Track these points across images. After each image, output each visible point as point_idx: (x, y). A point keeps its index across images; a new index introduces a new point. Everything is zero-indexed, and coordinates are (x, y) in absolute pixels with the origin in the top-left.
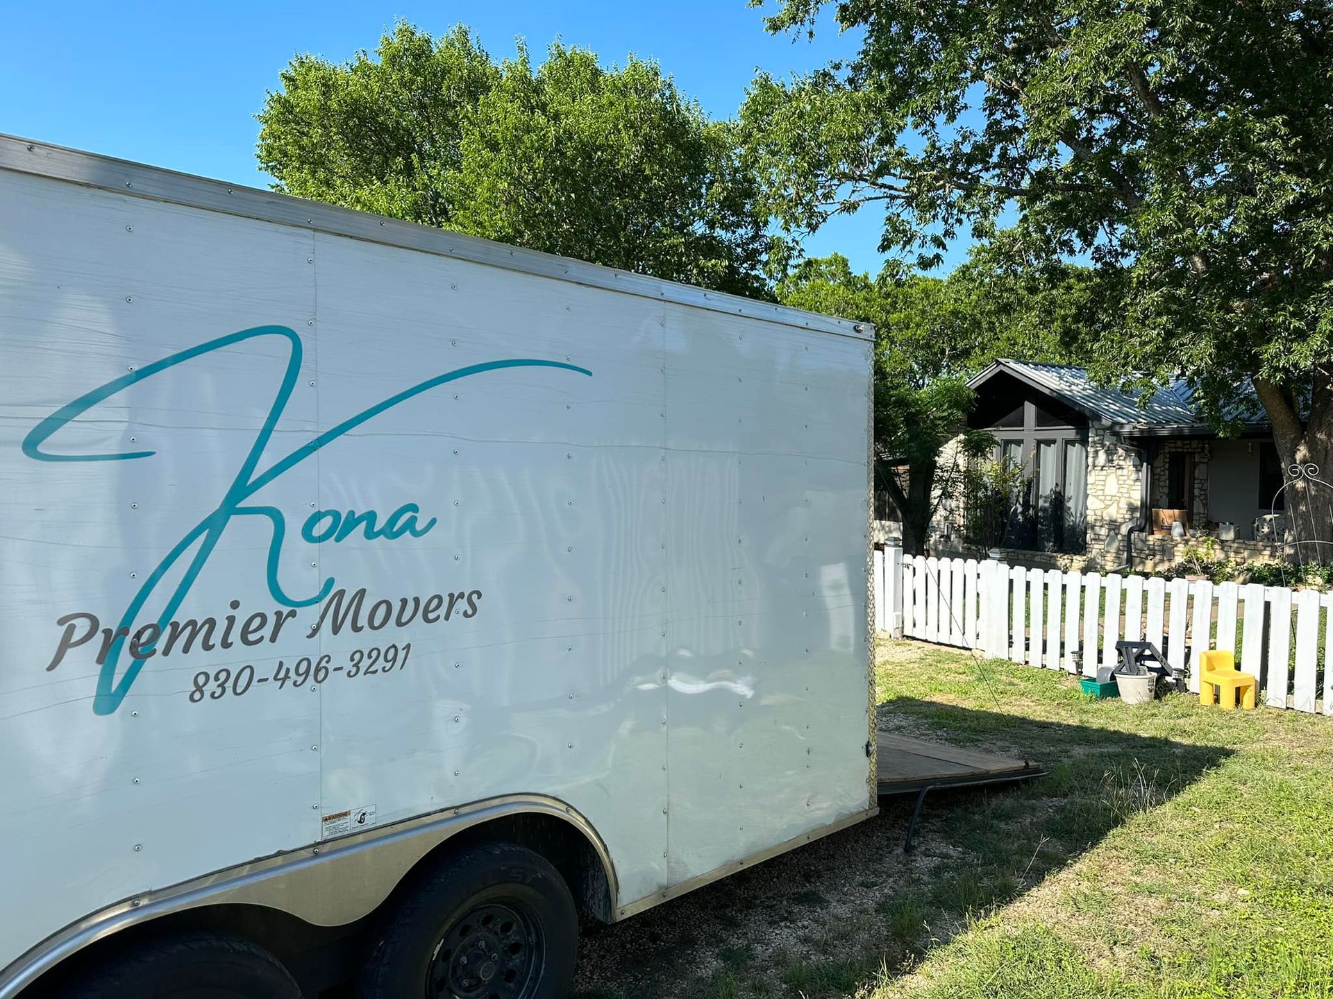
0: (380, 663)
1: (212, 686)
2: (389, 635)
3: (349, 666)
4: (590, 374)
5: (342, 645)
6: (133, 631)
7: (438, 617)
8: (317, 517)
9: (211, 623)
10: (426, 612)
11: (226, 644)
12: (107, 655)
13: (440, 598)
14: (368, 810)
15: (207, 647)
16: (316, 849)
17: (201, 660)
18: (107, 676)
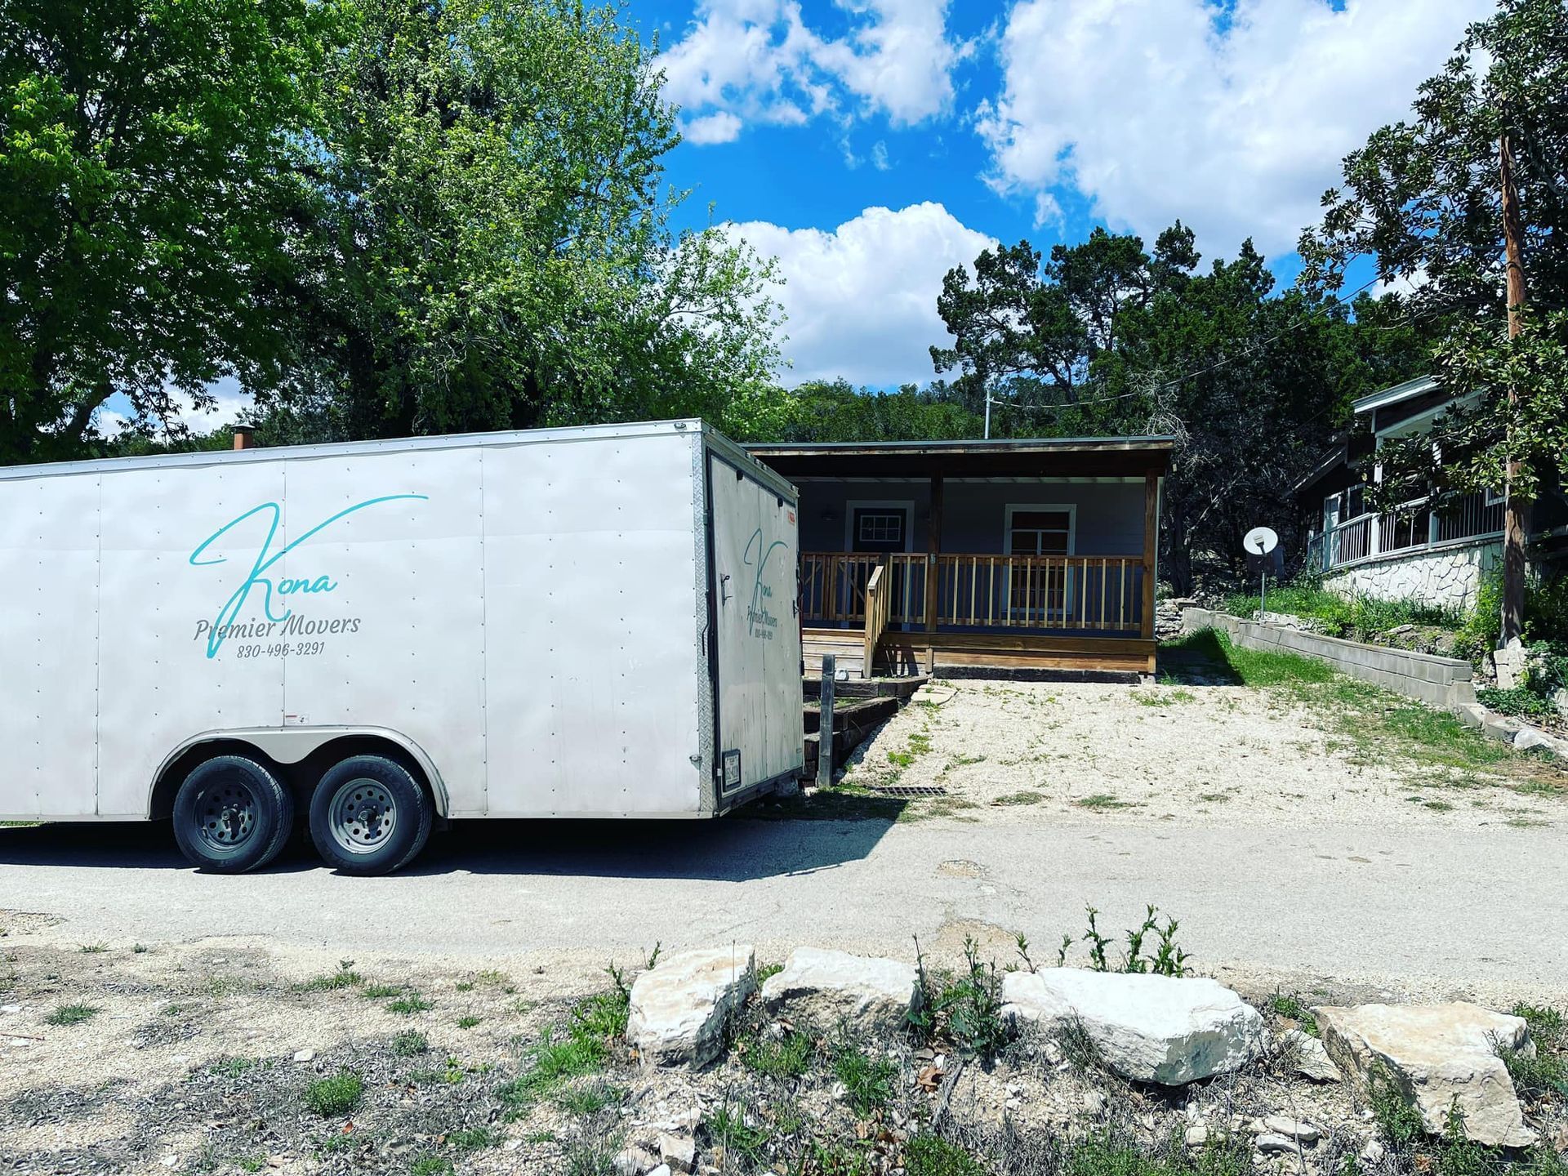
0: (311, 650)
1: (245, 652)
2: (315, 637)
3: (297, 650)
4: (426, 498)
5: (293, 640)
6: (219, 627)
7: (337, 632)
8: (285, 582)
9: (245, 626)
10: (332, 627)
11: (250, 636)
12: (211, 637)
13: (339, 621)
14: (305, 717)
15: (244, 636)
16: (282, 728)
17: (241, 641)
18: (211, 644)
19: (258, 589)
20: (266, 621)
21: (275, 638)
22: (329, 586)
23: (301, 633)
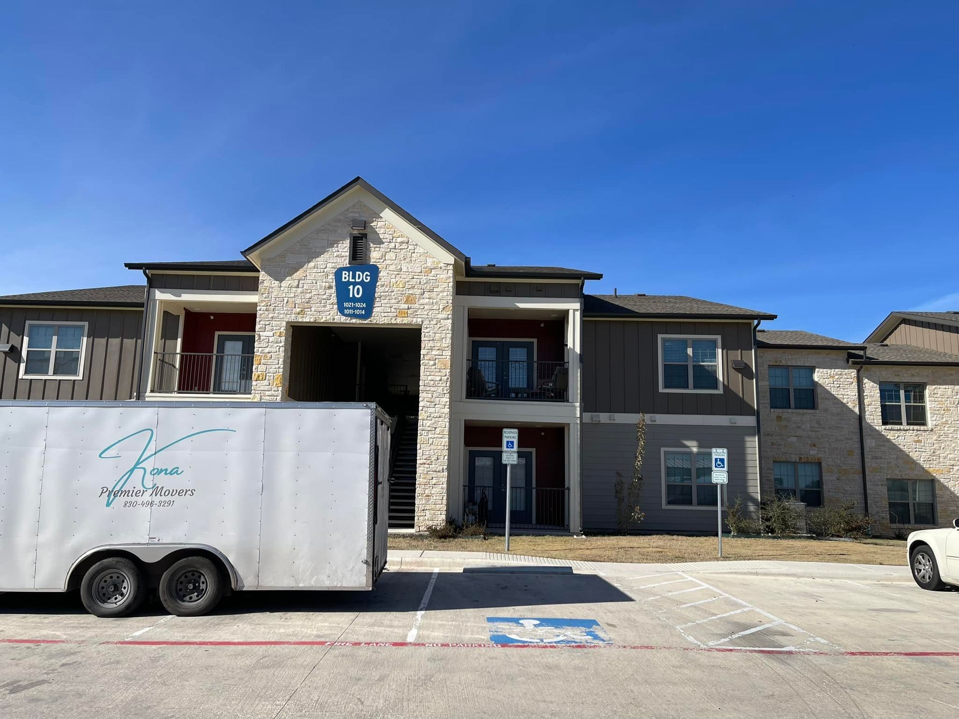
0: (166, 504)
1: (128, 504)
2: (169, 498)
3: (158, 504)
4: (235, 431)
5: (157, 499)
6: (114, 491)
7: (182, 495)
8: (154, 469)
9: (129, 491)
11: (132, 496)
12: (109, 496)
13: (183, 490)
14: (161, 538)
15: (128, 496)
16: (148, 544)
17: (126, 499)
18: (108, 500)
19: (138, 473)
20: (142, 489)
21: (147, 497)
22: (179, 472)
23: (161, 496)
